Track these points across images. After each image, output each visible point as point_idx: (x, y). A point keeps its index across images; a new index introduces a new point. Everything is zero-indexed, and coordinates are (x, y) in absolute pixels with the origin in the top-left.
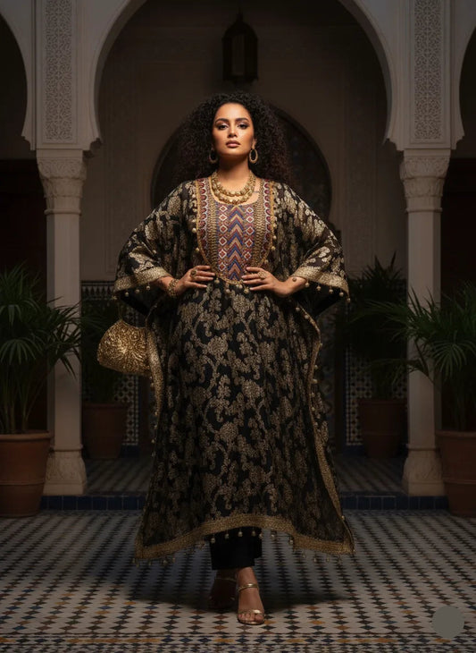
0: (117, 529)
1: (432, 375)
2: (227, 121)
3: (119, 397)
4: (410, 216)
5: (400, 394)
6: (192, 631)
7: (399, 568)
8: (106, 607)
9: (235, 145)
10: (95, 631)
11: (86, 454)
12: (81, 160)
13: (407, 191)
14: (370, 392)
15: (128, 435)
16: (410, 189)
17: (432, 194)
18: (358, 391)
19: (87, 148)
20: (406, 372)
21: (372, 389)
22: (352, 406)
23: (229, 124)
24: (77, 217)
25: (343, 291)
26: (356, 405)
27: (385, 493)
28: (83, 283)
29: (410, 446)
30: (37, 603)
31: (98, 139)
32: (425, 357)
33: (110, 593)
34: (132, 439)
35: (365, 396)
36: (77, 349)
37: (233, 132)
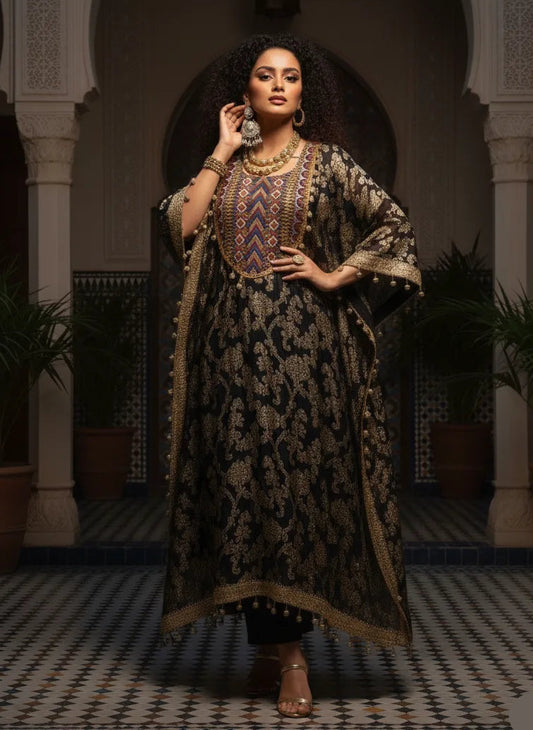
0: (117, 590)
1: (525, 391)
2: (271, 70)
3: (123, 421)
4: (497, 188)
5: (485, 417)
6: (214, 720)
7: (480, 642)
8: (103, 690)
9: (280, 102)
10: (90, 721)
11: (78, 493)
12: (73, 115)
13: (493, 155)
14: (446, 414)
15: (133, 469)
16: (496, 153)
17: (525, 159)
18: (430, 412)
19: (80, 100)
20: (492, 387)
21: (448, 410)
22: (422, 431)
23: (275, 75)
24: (67, 189)
25: (410, 283)
26: (428, 431)
27: (465, 544)
28: (75, 274)
29: (497, 483)
30: (15, 686)
31: (94, 89)
32: (516, 369)
33: (108, 672)
34: (138, 474)
35: (440, 420)
36: (69, 356)
37: (280, 85)
